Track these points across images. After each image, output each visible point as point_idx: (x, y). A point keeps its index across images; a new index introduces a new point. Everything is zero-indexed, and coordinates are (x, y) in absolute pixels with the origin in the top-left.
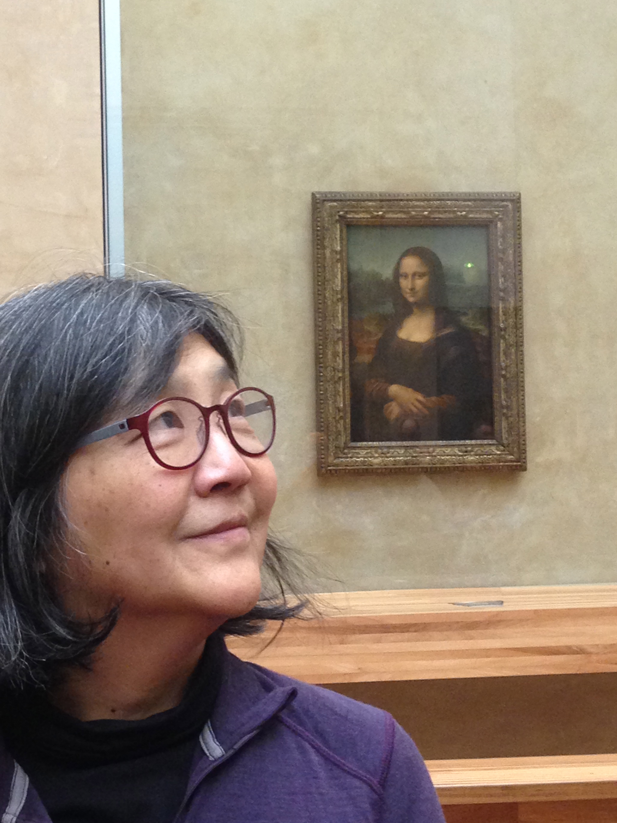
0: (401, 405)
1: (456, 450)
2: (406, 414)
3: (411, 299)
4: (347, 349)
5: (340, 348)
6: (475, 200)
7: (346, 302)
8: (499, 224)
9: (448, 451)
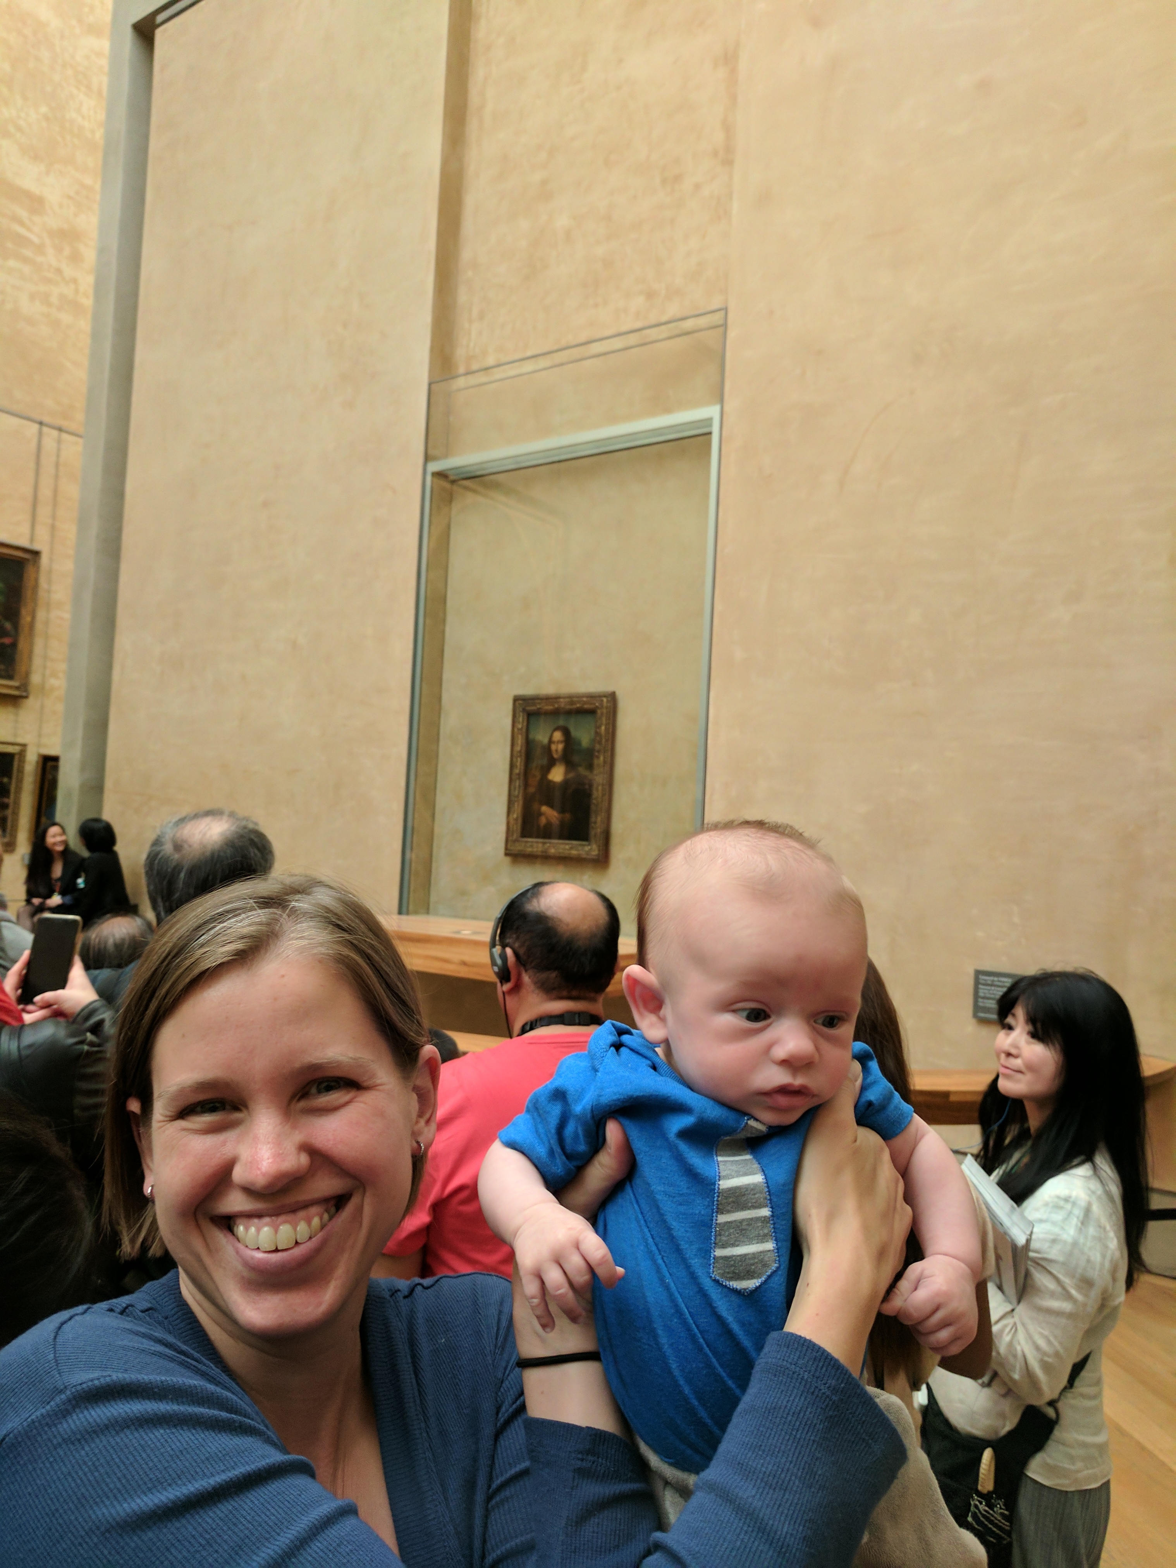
0: (547, 819)
1: (567, 847)
2: (549, 824)
3: (555, 756)
4: (521, 784)
5: (517, 784)
6: (587, 697)
7: (523, 757)
8: (599, 711)
9: (562, 846)
